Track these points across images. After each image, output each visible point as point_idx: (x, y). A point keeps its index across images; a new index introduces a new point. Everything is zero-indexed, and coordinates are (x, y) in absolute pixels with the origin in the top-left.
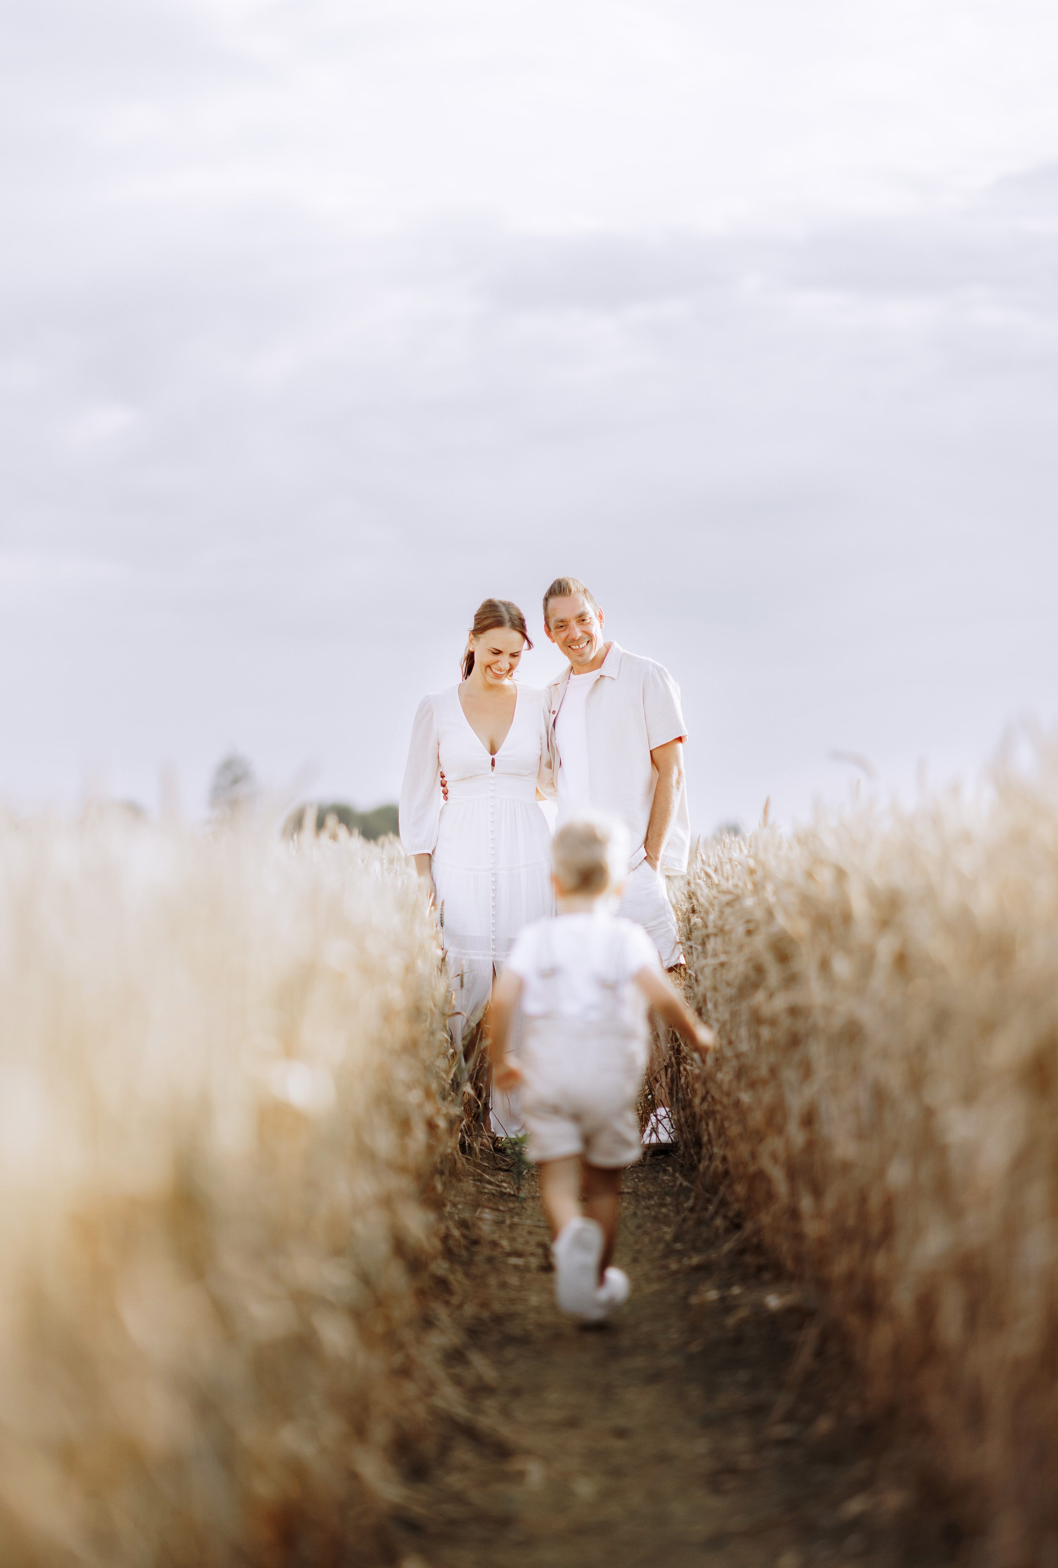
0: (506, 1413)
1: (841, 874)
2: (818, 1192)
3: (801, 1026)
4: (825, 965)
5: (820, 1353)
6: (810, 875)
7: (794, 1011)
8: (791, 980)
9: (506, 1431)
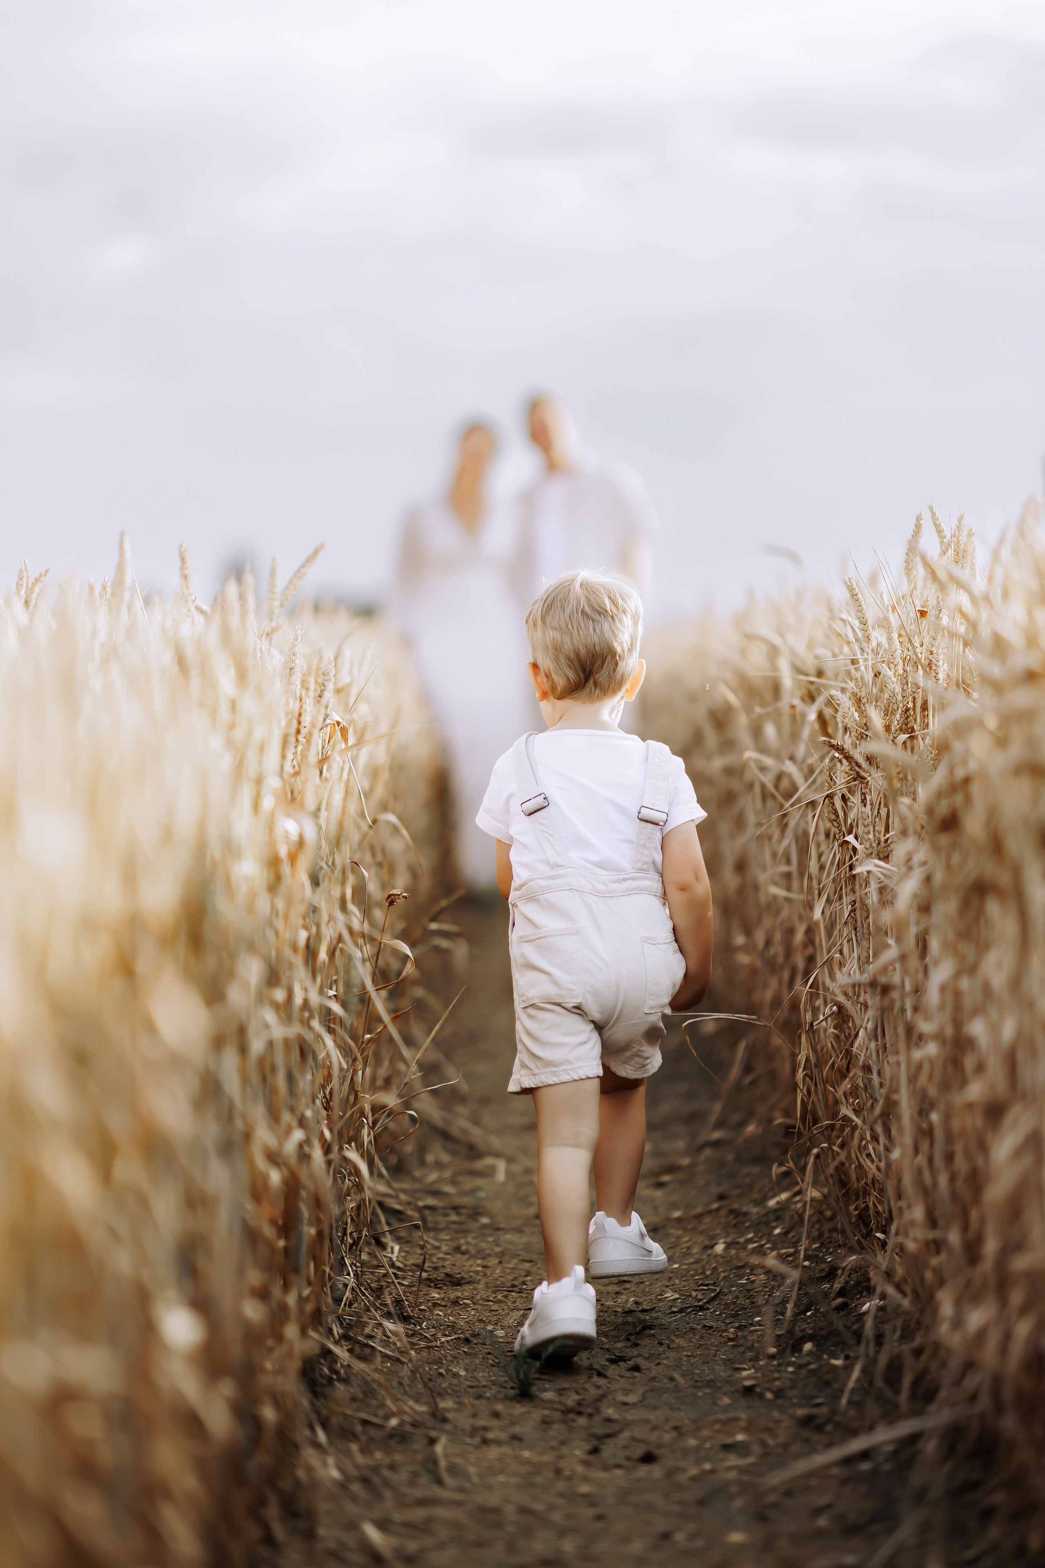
0: (476, 1121)
1: (773, 652)
2: (748, 932)
3: (735, 784)
4: (757, 732)
5: (748, 1068)
6: (743, 653)
7: (729, 771)
8: (728, 745)
9: (476, 1134)
